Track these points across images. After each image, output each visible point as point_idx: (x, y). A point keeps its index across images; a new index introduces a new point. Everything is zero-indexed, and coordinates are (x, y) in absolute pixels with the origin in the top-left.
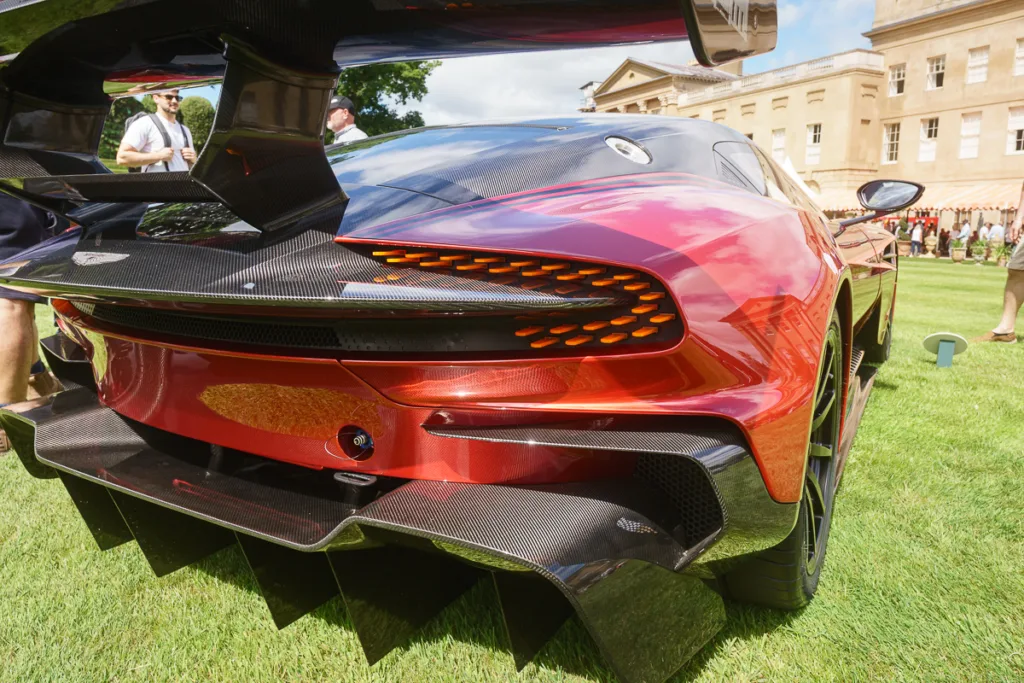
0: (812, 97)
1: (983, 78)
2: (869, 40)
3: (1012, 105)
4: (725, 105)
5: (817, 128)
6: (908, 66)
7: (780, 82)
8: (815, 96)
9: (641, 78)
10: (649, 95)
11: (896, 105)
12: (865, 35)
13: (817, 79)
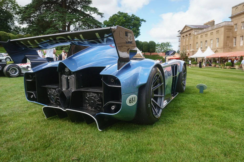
0: (217, 32)
2: (230, 19)
4: (202, 34)
5: (218, 39)
6: (238, 24)
7: (212, 29)
9: (188, 29)
10: (189, 32)
11: (236, 33)
12: (229, 18)
13: (218, 28)
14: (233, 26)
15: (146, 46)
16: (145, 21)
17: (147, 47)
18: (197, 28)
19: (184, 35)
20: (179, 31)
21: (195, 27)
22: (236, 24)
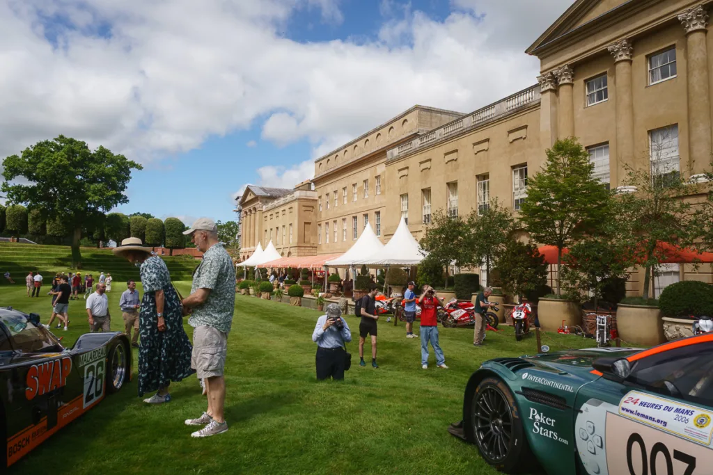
0: (290, 210)
1: (337, 205)
3: (342, 218)
4: (273, 212)
6: (322, 197)
7: (284, 202)
9: (252, 197)
10: (254, 205)
11: (320, 215)
13: (291, 202)
14: (316, 200)
15: (154, 230)
16: (140, 168)
17: (156, 235)
18: (269, 195)
19: (246, 209)
20: (238, 198)
21: (264, 194)
22: (320, 197)
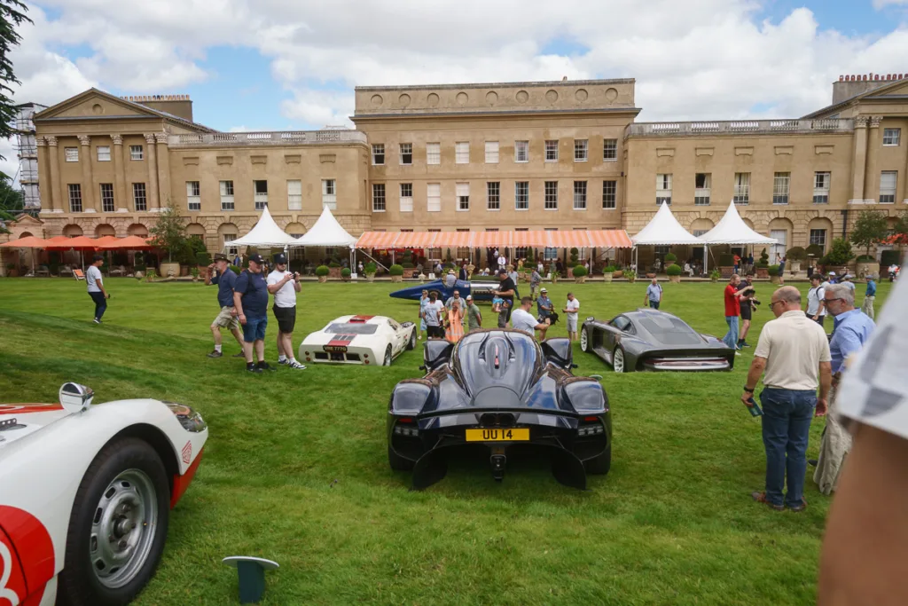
0: (324, 159)
1: (439, 163)
3: (458, 181)
5: (329, 183)
6: (386, 147)
8: (329, 159)
9: (115, 111)
11: (381, 172)
12: (350, 118)
13: (328, 145)
19: (80, 131)
22: (375, 145)
